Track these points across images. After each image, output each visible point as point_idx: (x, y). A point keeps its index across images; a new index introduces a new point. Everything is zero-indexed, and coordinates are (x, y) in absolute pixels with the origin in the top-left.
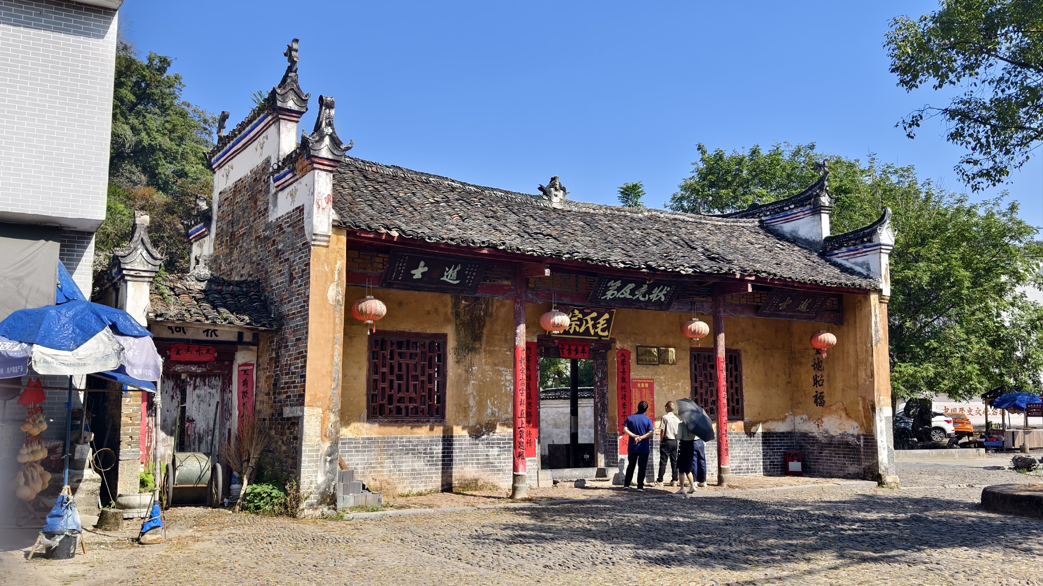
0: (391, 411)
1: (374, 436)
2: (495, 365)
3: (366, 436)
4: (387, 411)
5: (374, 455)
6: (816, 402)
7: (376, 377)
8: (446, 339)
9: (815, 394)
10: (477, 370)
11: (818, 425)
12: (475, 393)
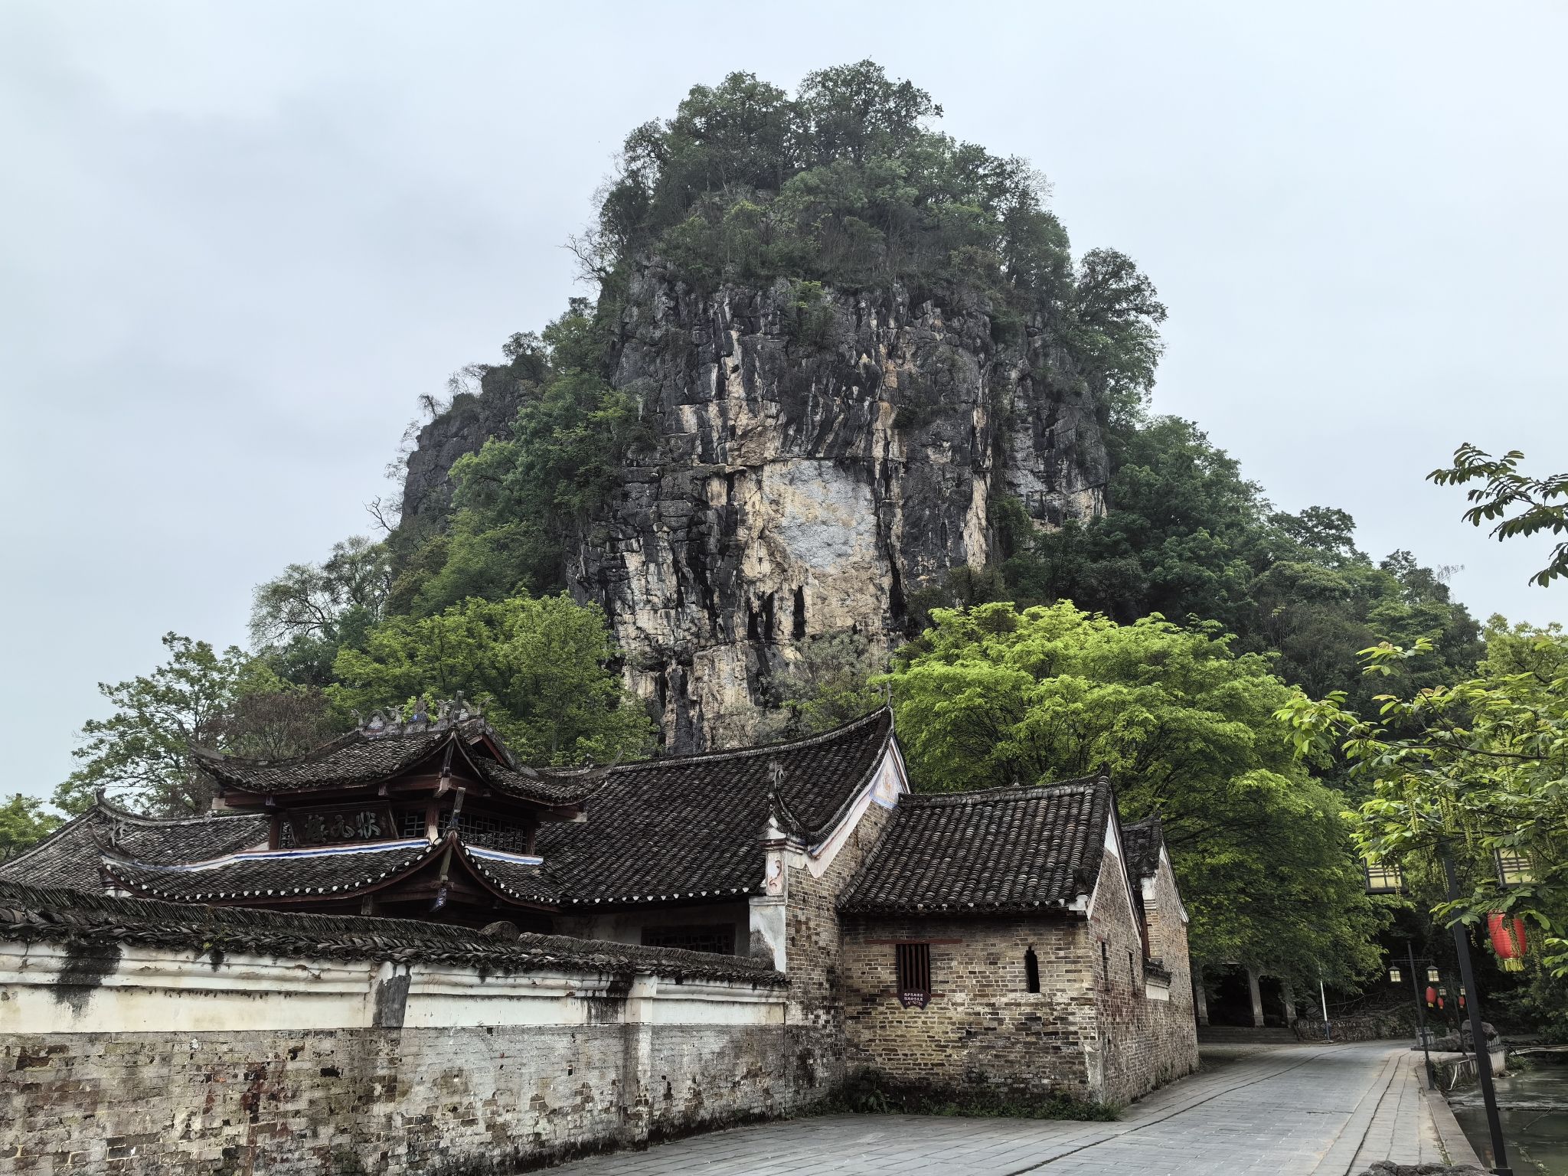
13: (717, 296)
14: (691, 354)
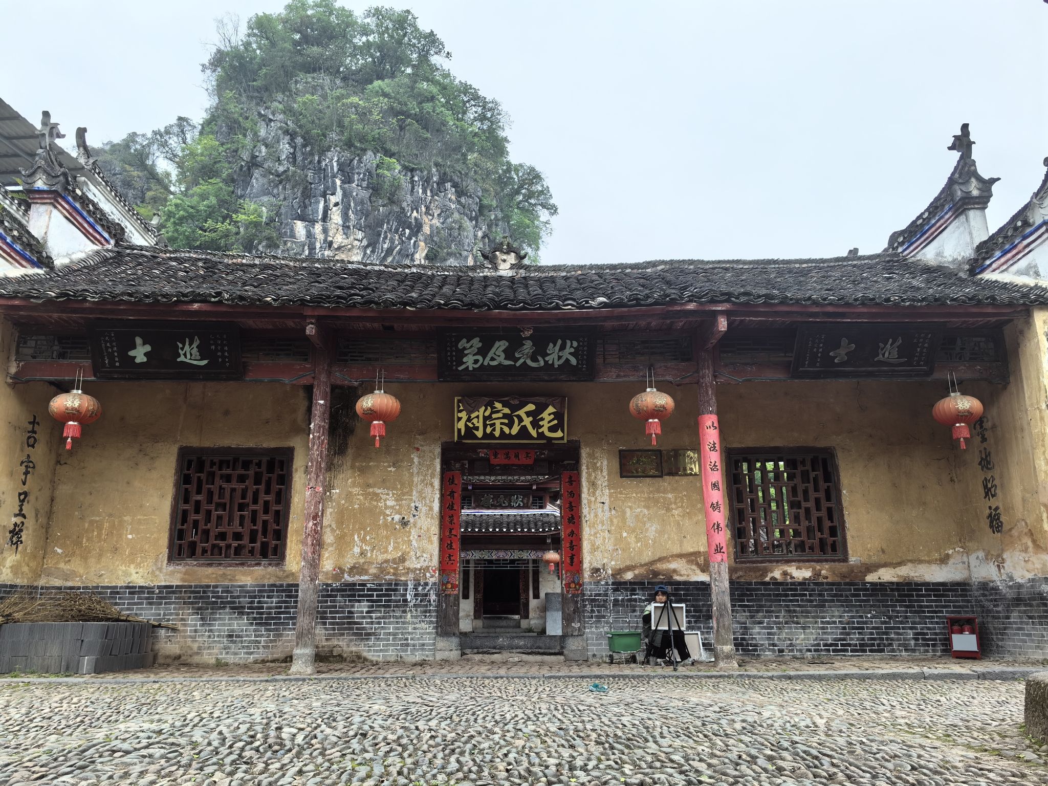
0: (204, 551)
1: (176, 582)
2: (369, 486)
3: (163, 584)
4: (199, 551)
5: (175, 609)
6: (991, 526)
7: (186, 507)
8: (293, 454)
9: (988, 511)
10: (340, 494)
11: (998, 566)
12: (334, 526)
13: (329, 154)
14: (305, 188)
